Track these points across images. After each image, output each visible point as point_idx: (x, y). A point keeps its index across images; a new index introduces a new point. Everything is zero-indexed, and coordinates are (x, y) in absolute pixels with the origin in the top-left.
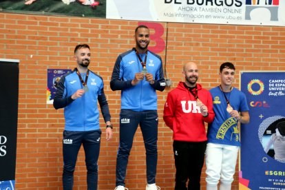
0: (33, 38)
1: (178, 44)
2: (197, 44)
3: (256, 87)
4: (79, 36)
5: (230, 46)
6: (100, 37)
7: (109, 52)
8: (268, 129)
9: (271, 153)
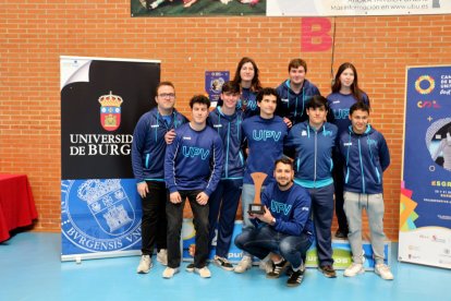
0: (192, 40)
1: (348, 40)
2: (371, 40)
3: (425, 85)
4: (238, 36)
5: (412, 40)
6: (259, 37)
7: (269, 52)
8: (438, 133)
9: (440, 161)
